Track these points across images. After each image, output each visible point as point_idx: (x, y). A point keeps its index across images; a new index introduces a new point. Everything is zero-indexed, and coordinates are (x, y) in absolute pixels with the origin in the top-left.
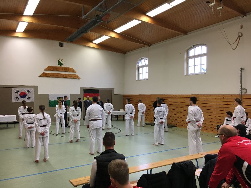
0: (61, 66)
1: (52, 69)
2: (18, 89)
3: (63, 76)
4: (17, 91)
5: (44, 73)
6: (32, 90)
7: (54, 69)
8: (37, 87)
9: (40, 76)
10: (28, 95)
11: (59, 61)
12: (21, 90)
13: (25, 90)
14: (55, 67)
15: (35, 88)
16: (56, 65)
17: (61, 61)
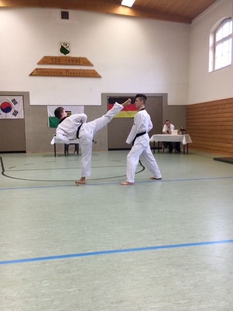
0: (67, 55)
1: (51, 62)
3: (71, 73)
5: (37, 69)
6: (19, 99)
7: (54, 61)
8: (28, 93)
9: (31, 75)
10: (15, 108)
11: (63, 45)
12: (3, 99)
13: (9, 99)
14: (55, 58)
15: (25, 96)
16: (57, 53)
17: (65, 47)
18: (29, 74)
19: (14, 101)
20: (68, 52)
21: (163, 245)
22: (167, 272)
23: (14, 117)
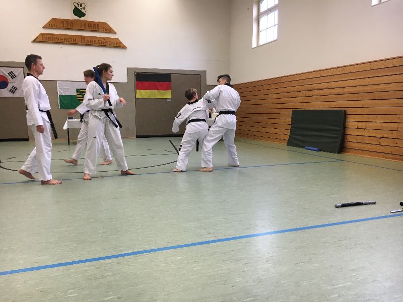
0: (82, 18)
1: (61, 26)
3: (88, 41)
5: (42, 34)
6: (18, 72)
7: (65, 25)
9: (35, 41)
10: (13, 82)
11: (77, 6)
13: (5, 72)
14: (67, 21)
16: (69, 15)
19: (11, 73)
20: (83, 15)
23: (11, 95)
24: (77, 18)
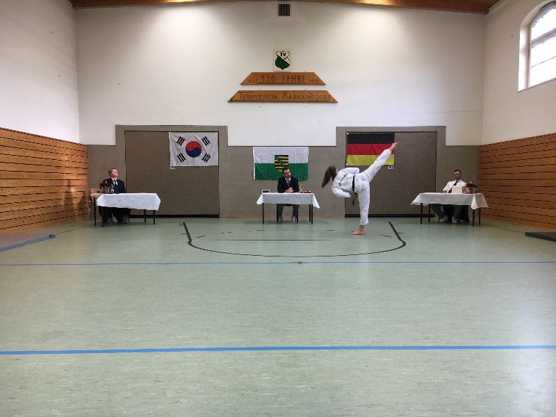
0: (286, 70)
1: (261, 81)
2: (182, 135)
3: (290, 97)
4: (181, 140)
5: (240, 92)
7: (266, 79)
8: (225, 128)
9: (232, 101)
10: (206, 149)
12: (190, 138)
13: (198, 137)
14: (268, 74)
15: (221, 132)
16: (271, 68)
17: (283, 57)
18: (230, 99)
19: (205, 139)
20: (286, 65)
21: (434, 345)
22: (442, 377)
23: (203, 164)
24: (279, 70)
